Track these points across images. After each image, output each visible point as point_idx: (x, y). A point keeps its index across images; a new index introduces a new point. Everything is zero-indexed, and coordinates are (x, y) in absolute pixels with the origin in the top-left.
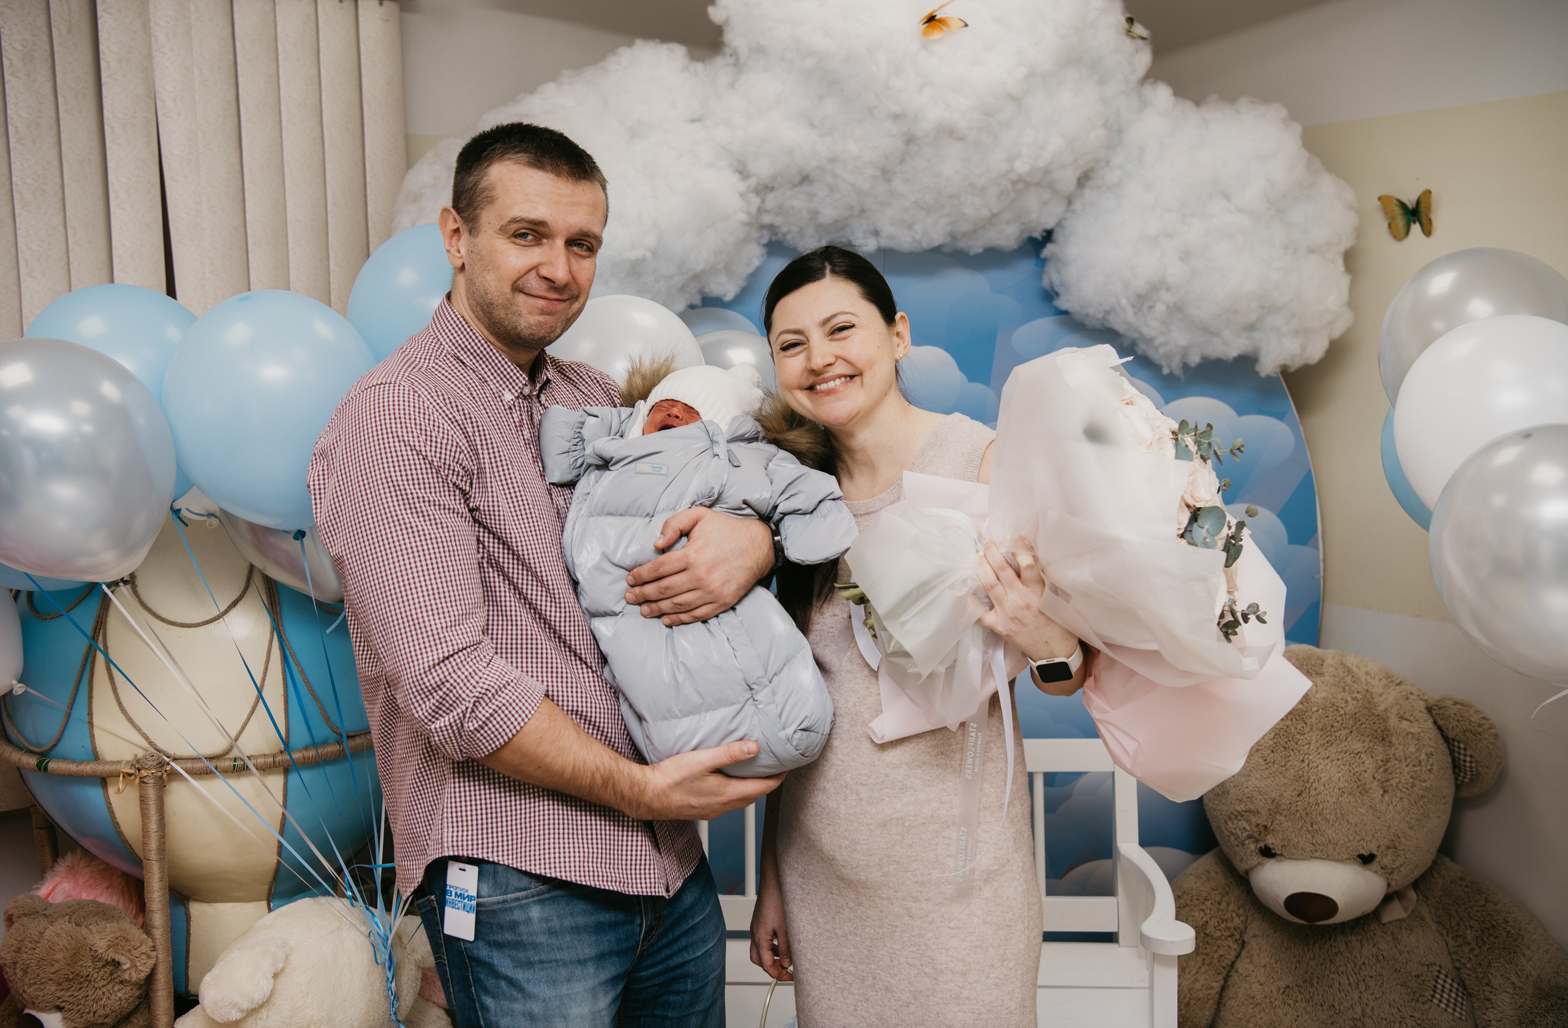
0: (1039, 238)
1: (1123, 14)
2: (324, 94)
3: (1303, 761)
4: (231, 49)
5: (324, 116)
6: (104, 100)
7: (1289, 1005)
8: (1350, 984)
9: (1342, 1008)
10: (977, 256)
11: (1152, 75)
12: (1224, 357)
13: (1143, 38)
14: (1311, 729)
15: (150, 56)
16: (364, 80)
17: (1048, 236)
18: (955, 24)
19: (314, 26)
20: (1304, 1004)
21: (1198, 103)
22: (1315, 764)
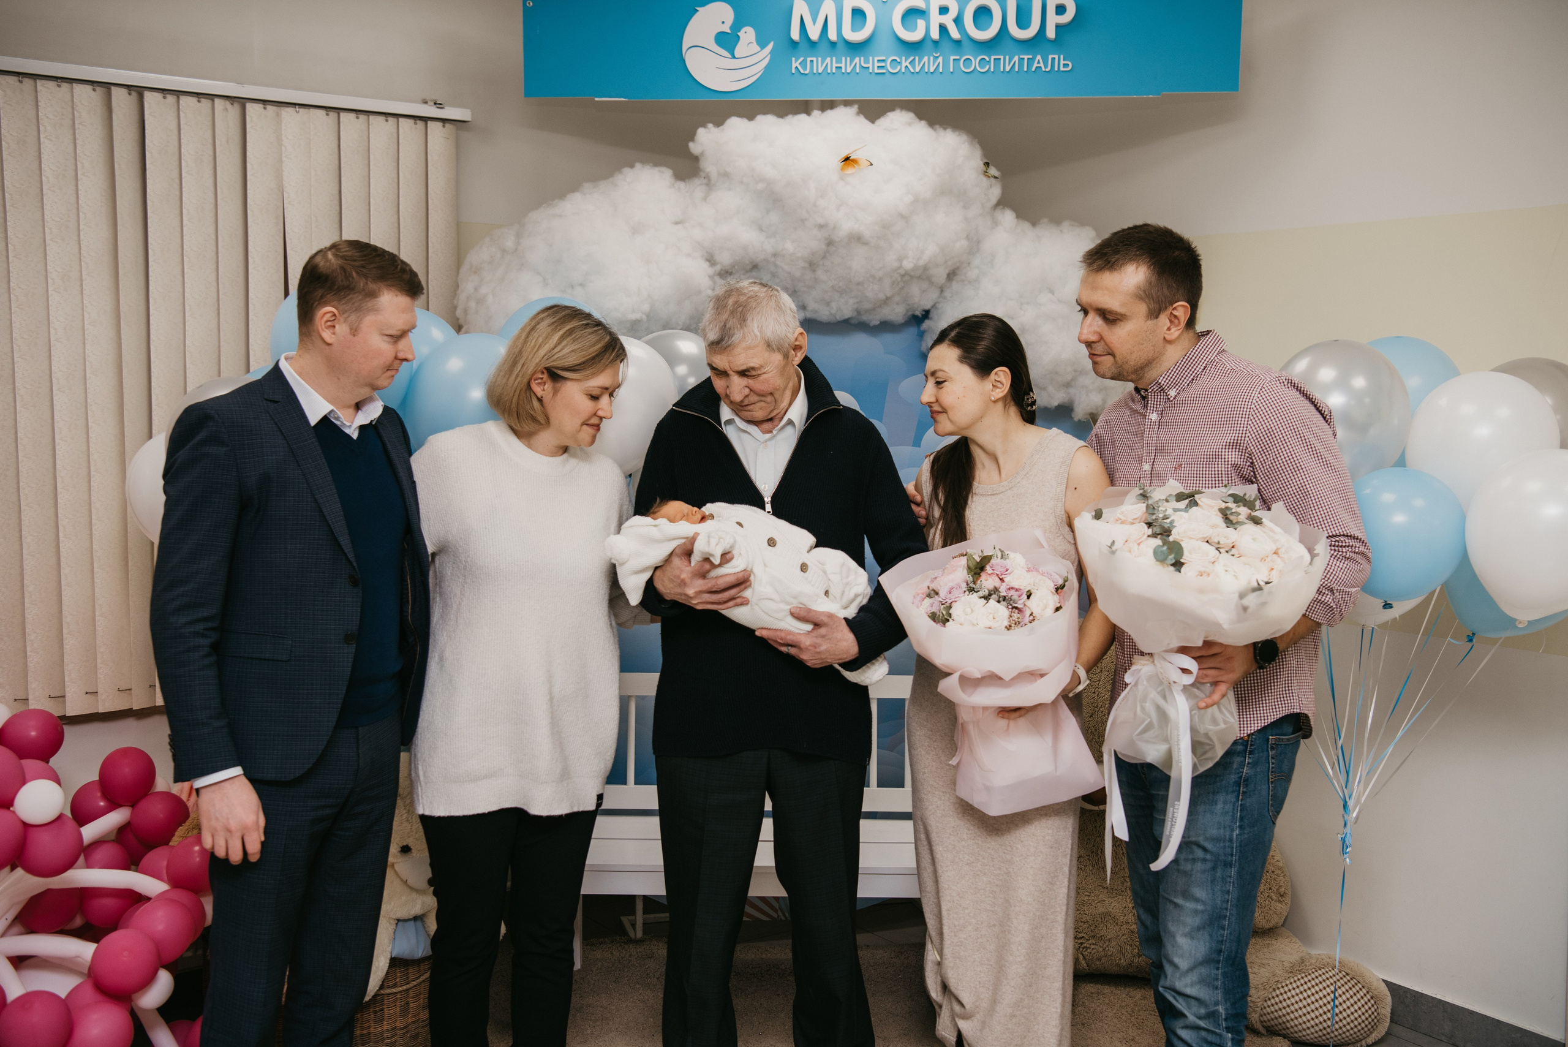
0: (920, 315)
1: (982, 160)
2: (401, 191)
3: (1094, 693)
4: (337, 157)
5: (400, 206)
6: (248, 192)
7: (1081, 869)
8: (1123, 853)
9: (1117, 869)
10: (875, 327)
11: (1002, 203)
12: (1049, 407)
13: (996, 178)
14: (1101, 671)
15: (281, 161)
16: (429, 181)
17: (926, 314)
18: (865, 164)
19: (396, 141)
20: (1091, 868)
21: (1034, 224)
22: (1103, 695)
